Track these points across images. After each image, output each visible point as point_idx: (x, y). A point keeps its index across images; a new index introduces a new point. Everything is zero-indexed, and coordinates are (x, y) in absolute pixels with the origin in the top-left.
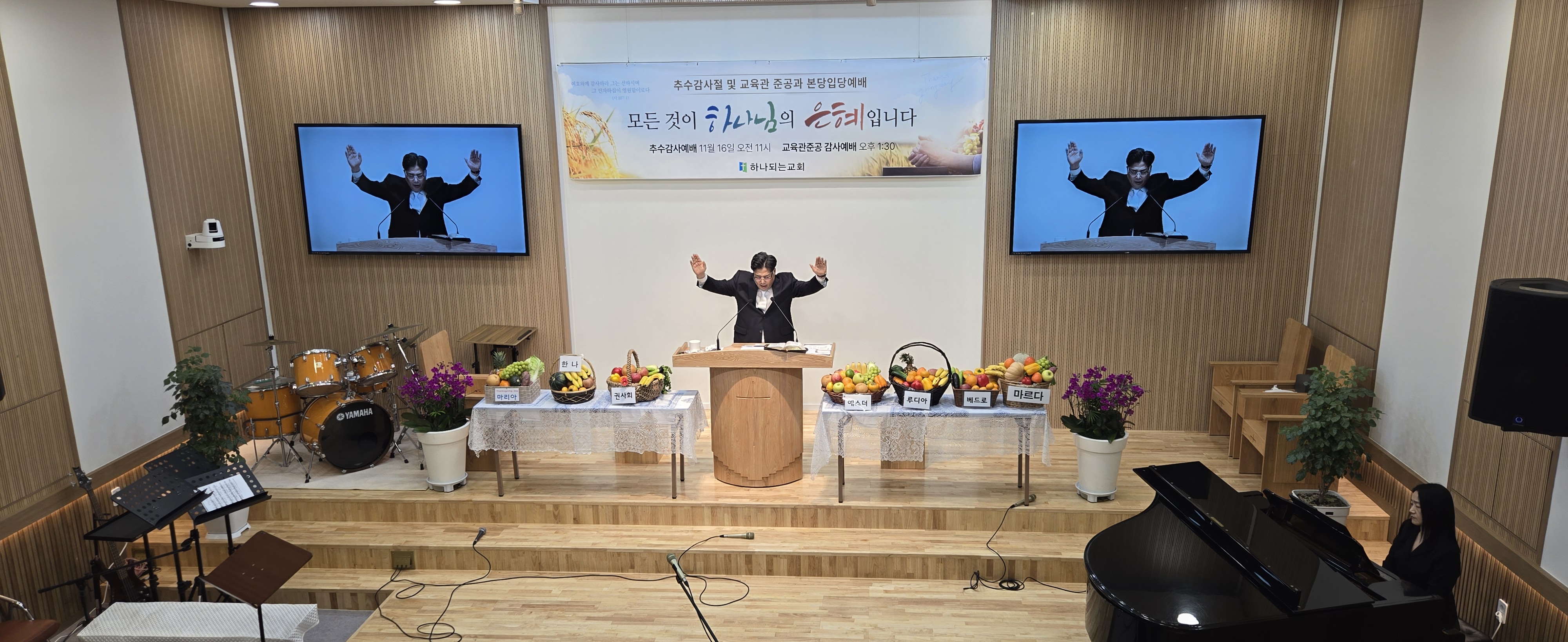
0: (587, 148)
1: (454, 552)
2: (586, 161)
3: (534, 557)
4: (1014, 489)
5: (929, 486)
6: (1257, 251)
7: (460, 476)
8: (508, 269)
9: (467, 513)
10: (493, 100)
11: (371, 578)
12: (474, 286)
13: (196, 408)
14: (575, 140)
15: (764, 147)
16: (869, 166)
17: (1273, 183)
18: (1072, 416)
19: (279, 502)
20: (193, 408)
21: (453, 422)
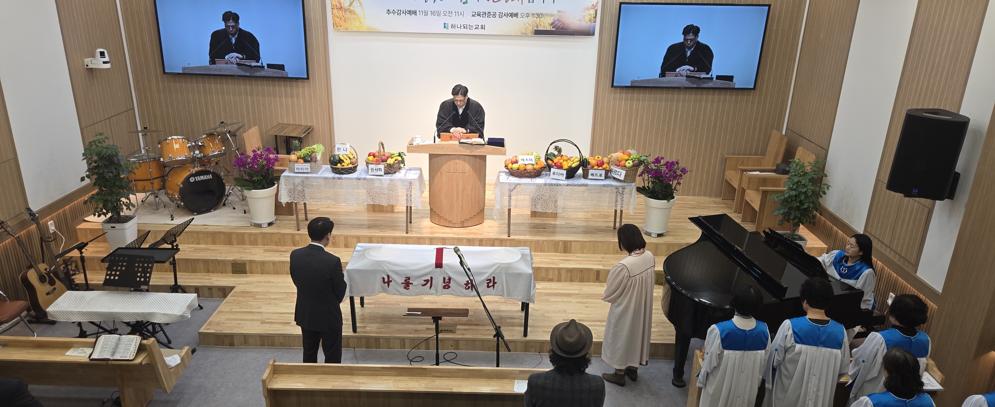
0: (345, 10)
1: (272, 264)
2: (345, 19)
4: (611, 230)
5: (561, 228)
6: (758, 89)
7: (272, 218)
8: (294, 88)
9: (278, 240)
11: (220, 279)
12: (272, 98)
13: (104, 172)
14: (337, 4)
15: (460, 13)
16: (526, 28)
17: (771, 47)
18: (644, 187)
19: (156, 232)
20: (101, 172)
21: (267, 184)
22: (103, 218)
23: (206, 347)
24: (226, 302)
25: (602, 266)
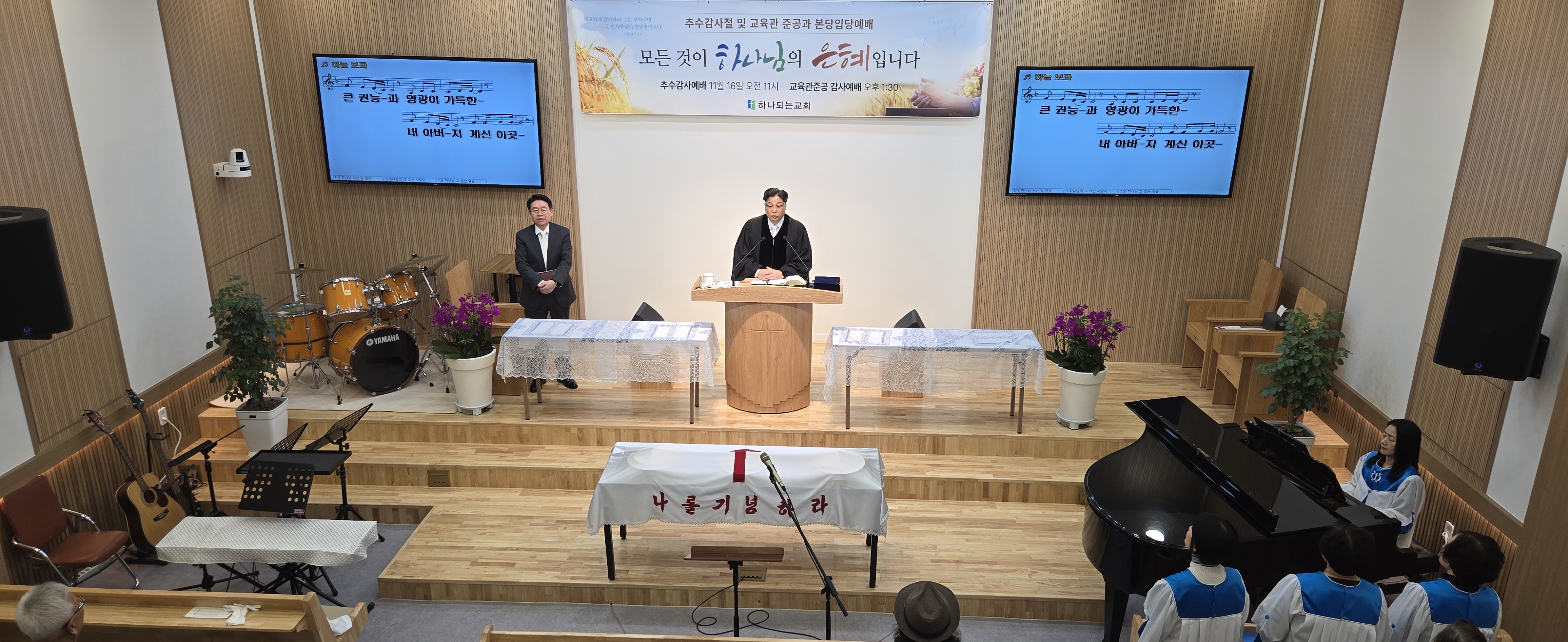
0: (599, 83)
1: (488, 471)
2: (599, 96)
3: (563, 477)
4: (1007, 418)
5: (928, 414)
6: (1237, 196)
7: (488, 400)
9: (496, 435)
10: (509, 34)
11: (410, 495)
12: (489, 217)
13: (240, 335)
14: (587, 74)
15: (771, 86)
16: (873, 107)
17: (1256, 132)
18: (1057, 352)
19: (316, 423)
20: (236, 334)
21: (481, 349)
22: (238, 403)
23: (390, 601)
24: (420, 532)
25: (992, 475)
